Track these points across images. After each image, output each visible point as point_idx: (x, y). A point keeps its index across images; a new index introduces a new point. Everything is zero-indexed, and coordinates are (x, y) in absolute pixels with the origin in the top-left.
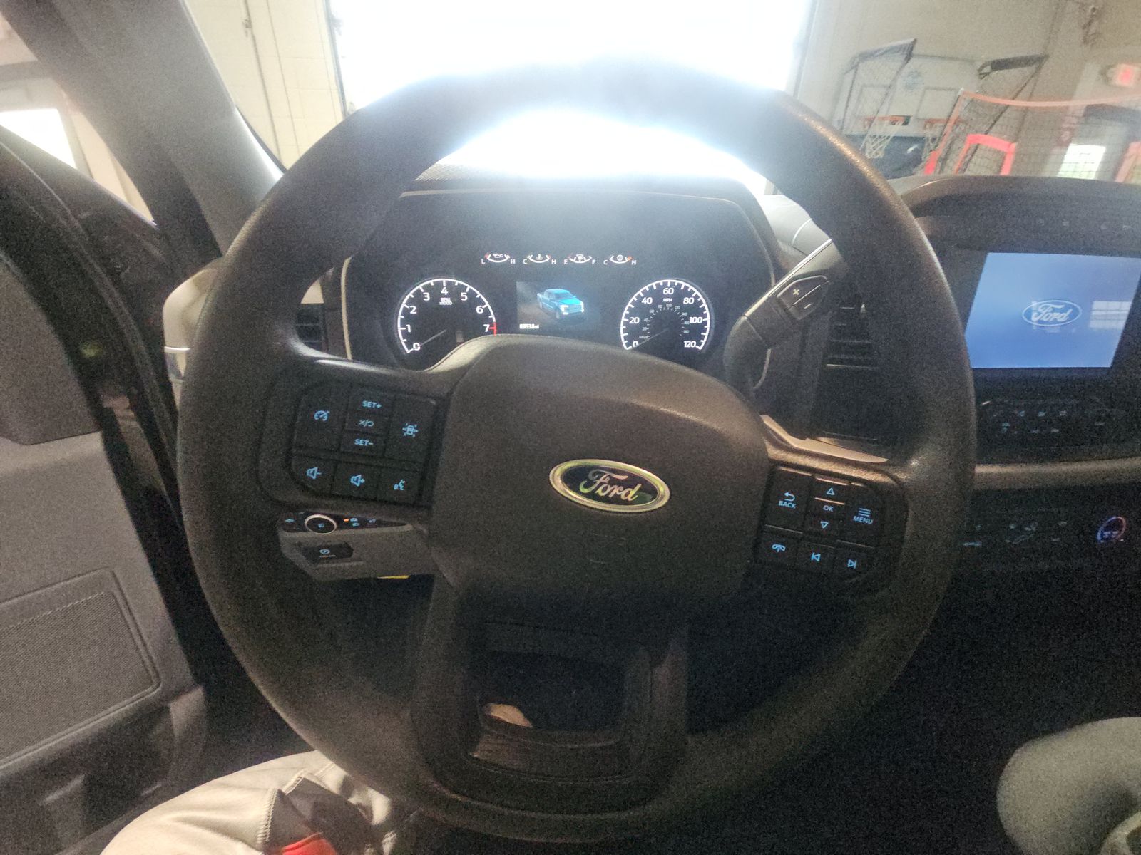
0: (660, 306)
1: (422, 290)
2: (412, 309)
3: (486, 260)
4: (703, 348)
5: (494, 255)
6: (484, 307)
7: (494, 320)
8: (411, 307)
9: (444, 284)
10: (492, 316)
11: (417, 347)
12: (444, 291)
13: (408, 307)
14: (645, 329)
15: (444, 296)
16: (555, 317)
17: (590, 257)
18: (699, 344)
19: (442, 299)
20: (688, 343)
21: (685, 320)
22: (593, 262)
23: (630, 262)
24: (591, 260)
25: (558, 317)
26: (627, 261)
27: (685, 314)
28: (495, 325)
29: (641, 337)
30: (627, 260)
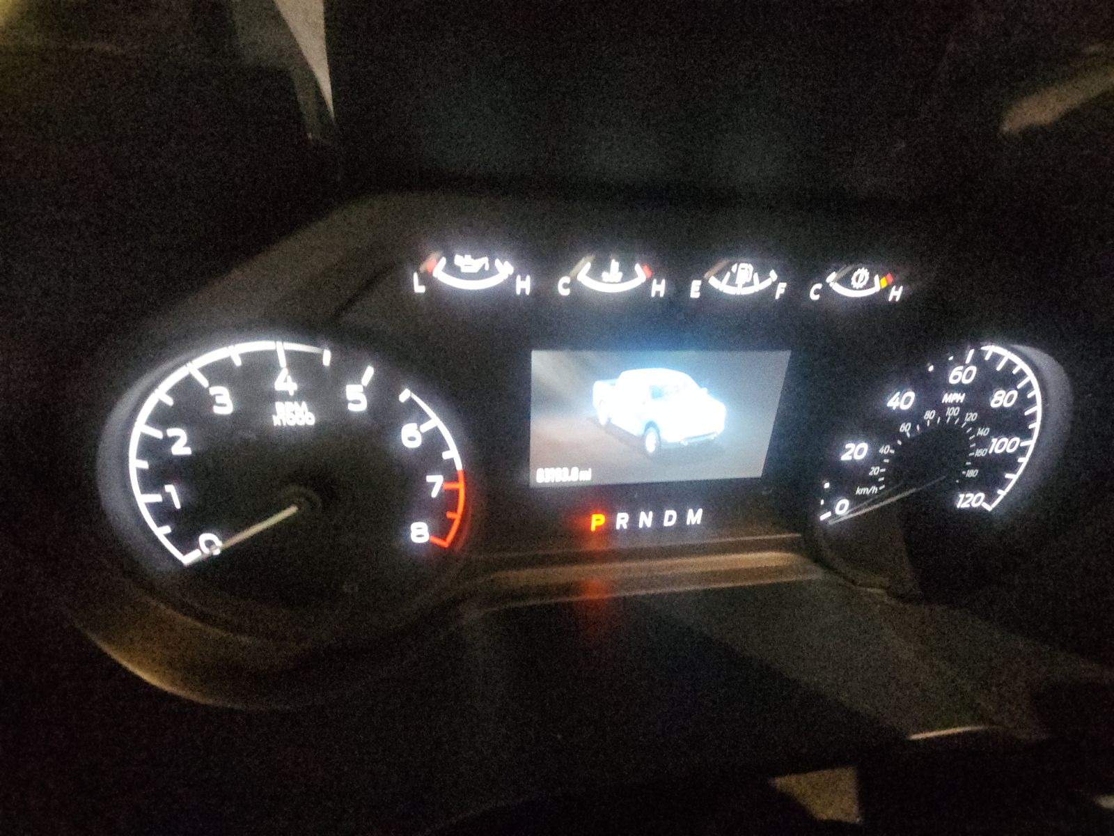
0: (929, 415)
1: (204, 382)
2: (174, 439)
3: (427, 279)
4: (994, 509)
5: (459, 260)
6: (426, 427)
7: (459, 466)
8: (172, 432)
9: (283, 361)
10: (452, 454)
11: (210, 544)
12: (285, 382)
13: (157, 434)
14: (875, 471)
15: (285, 397)
16: (644, 447)
17: (773, 275)
18: (989, 500)
19: (279, 406)
20: (965, 499)
21: (978, 447)
22: (781, 288)
23: (886, 291)
24: (774, 285)
25: (651, 447)
26: (876, 289)
27: (982, 432)
28: (461, 477)
29: (859, 491)
30: (880, 283)
